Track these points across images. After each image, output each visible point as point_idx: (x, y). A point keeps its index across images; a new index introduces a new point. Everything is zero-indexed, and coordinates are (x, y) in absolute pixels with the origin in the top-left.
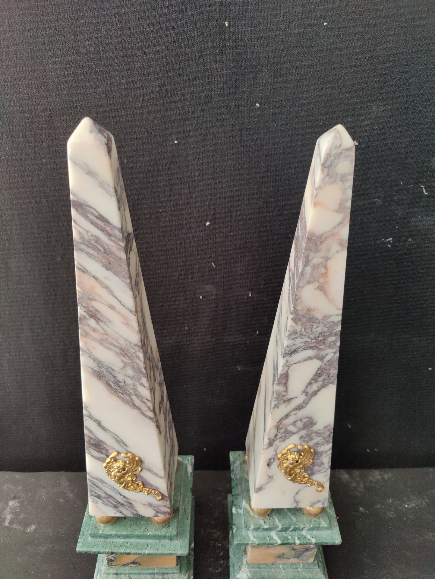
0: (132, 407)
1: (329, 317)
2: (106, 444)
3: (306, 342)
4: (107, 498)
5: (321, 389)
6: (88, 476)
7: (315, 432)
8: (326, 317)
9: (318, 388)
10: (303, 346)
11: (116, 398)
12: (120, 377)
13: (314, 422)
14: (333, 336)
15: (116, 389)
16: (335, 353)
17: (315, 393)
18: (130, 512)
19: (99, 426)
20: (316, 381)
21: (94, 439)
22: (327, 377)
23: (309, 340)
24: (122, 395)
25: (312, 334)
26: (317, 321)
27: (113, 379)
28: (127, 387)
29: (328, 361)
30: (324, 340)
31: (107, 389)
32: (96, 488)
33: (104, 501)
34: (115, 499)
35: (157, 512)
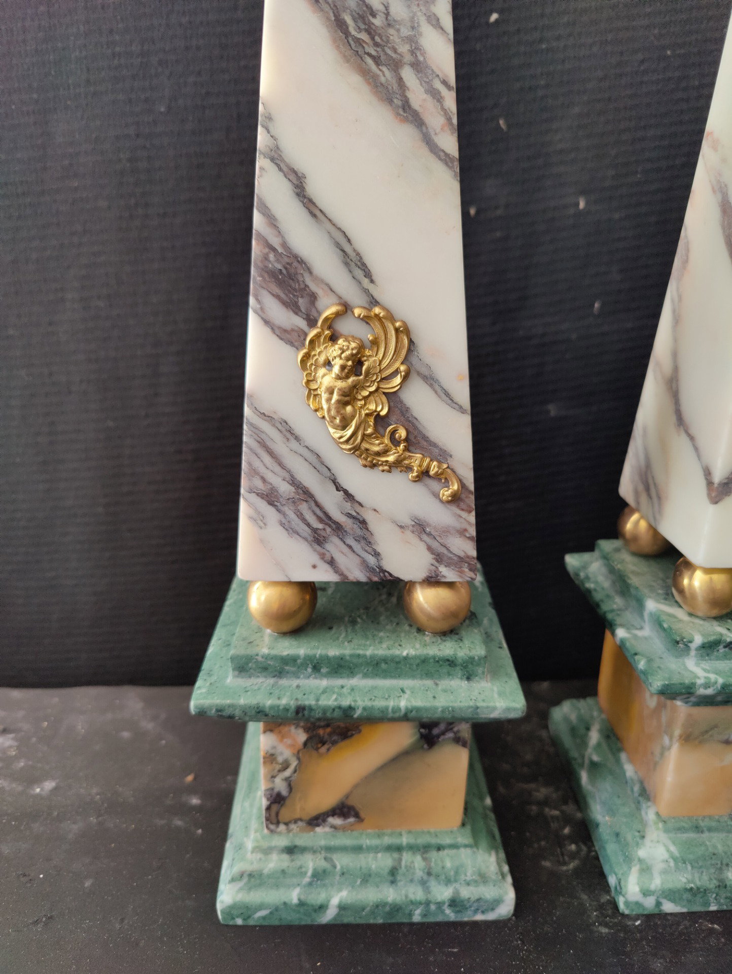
0: (398, 114)
2: (311, 273)
4: (294, 502)
6: (247, 411)
11: (356, 79)
15: (358, 41)
18: (357, 560)
19: (298, 195)
21: (280, 250)
24: (373, 67)
28: (391, 31)
31: (334, 41)
32: (267, 459)
33: (284, 515)
34: (317, 504)
35: (439, 558)
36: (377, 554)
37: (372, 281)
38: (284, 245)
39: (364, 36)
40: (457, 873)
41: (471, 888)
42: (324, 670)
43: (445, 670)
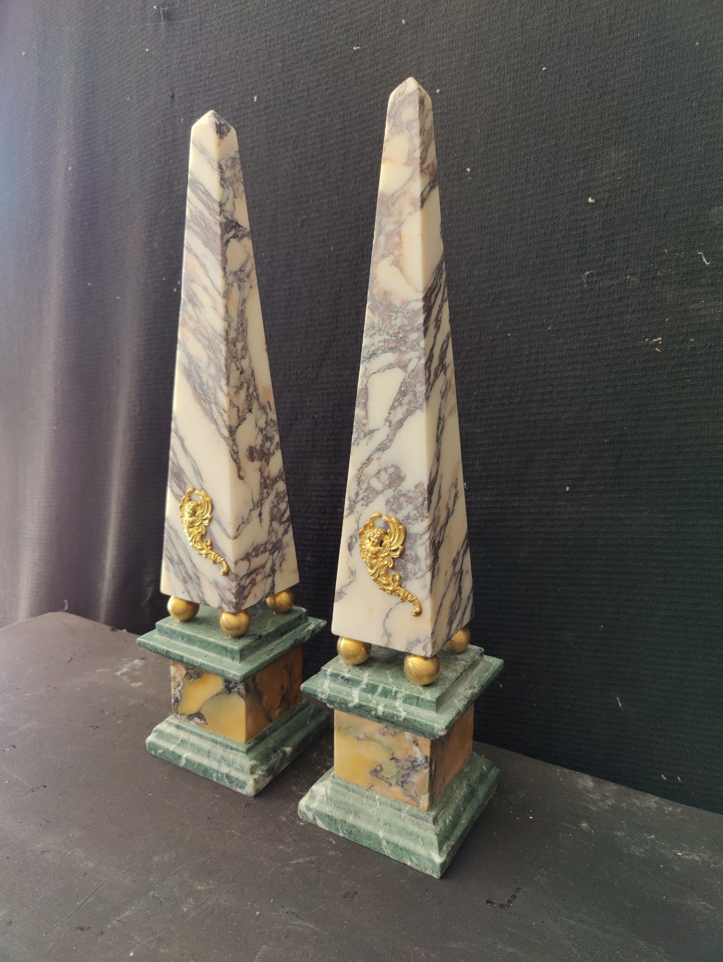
0: (210, 420)
1: (408, 304)
2: (185, 474)
3: (385, 341)
4: (178, 564)
5: (407, 417)
6: (166, 524)
7: (404, 495)
8: (405, 303)
9: (403, 414)
10: (383, 347)
11: (198, 407)
12: (205, 378)
13: (402, 474)
14: (414, 332)
15: (200, 394)
16: (419, 358)
17: (401, 423)
18: (197, 594)
19: (182, 446)
20: (401, 404)
21: (177, 466)
22: (413, 398)
23: (388, 337)
24: (203, 403)
25: (391, 329)
26: (395, 310)
27: (198, 380)
28: (209, 391)
29: (413, 371)
30: (405, 337)
31: (193, 393)
33: (175, 568)
34: (185, 567)
35: (222, 600)
36: (202, 593)
37: (202, 481)
38: (178, 463)
39: (201, 392)
40: (233, 762)
41: (237, 772)
42: (185, 640)
43: (224, 652)
